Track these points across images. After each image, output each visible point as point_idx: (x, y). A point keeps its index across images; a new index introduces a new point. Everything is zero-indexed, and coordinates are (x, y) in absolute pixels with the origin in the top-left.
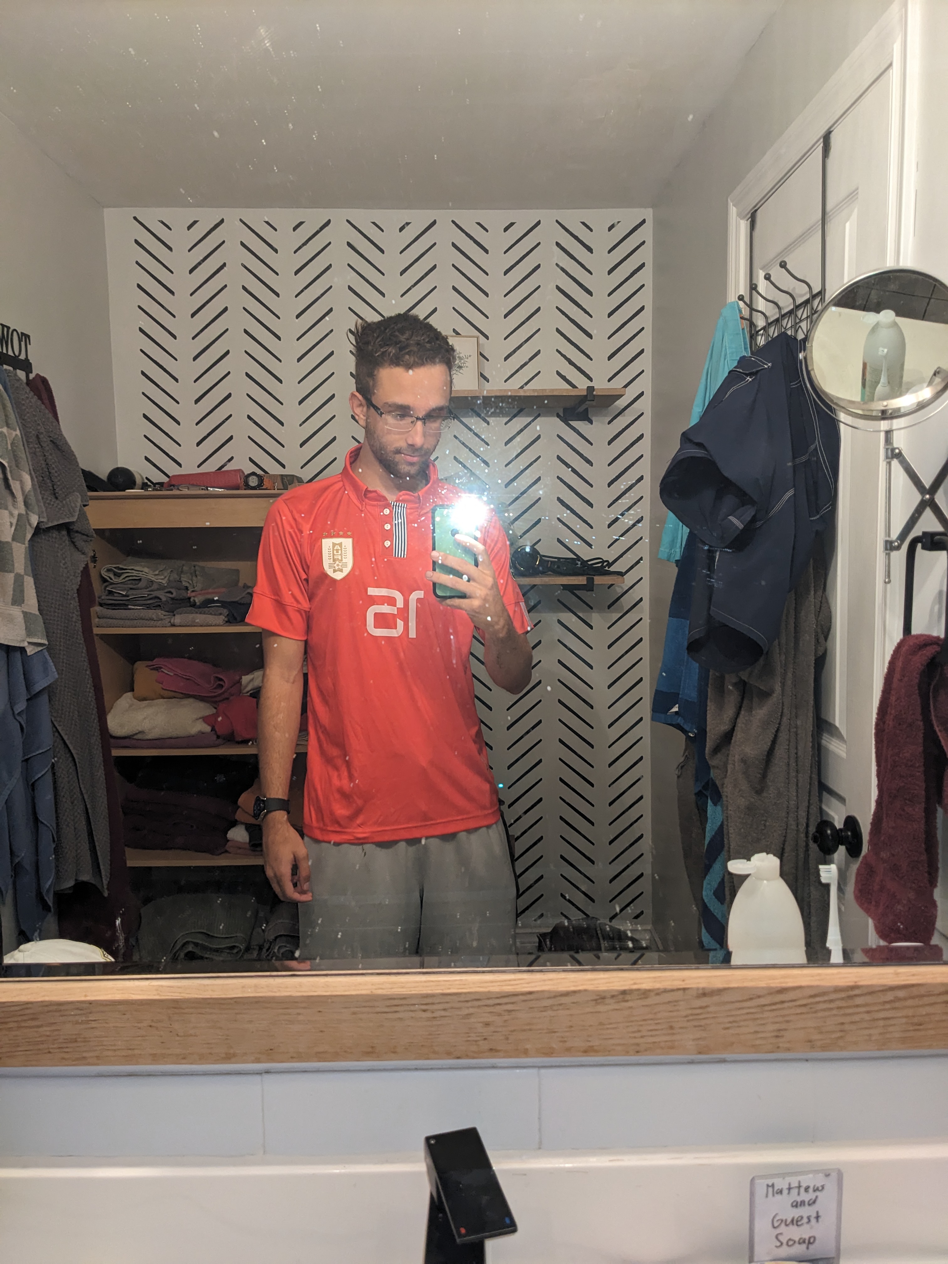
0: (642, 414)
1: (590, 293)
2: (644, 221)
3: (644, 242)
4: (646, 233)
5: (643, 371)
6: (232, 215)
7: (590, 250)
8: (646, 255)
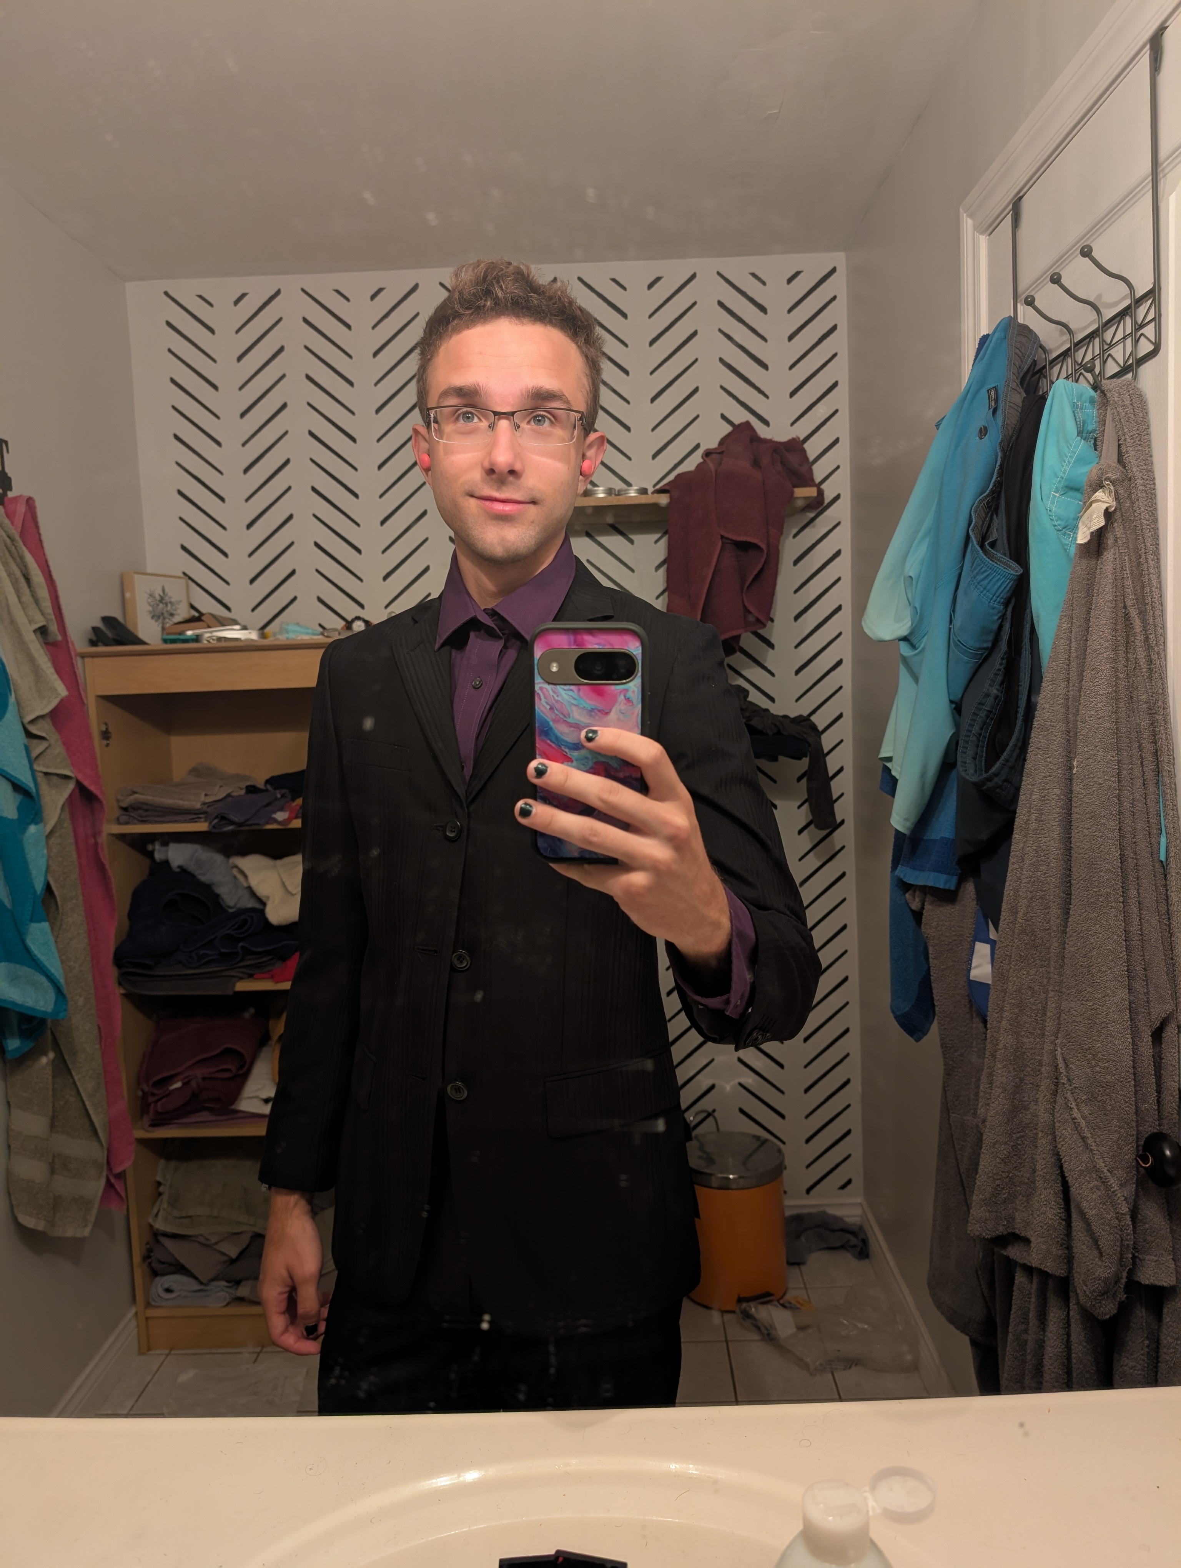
0: (839, 524)
1: (765, 366)
2: (834, 270)
3: (834, 298)
4: (837, 285)
5: (838, 467)
6: (291, 284)
7: (763, 309)
8: (838, 314)
